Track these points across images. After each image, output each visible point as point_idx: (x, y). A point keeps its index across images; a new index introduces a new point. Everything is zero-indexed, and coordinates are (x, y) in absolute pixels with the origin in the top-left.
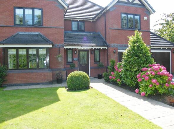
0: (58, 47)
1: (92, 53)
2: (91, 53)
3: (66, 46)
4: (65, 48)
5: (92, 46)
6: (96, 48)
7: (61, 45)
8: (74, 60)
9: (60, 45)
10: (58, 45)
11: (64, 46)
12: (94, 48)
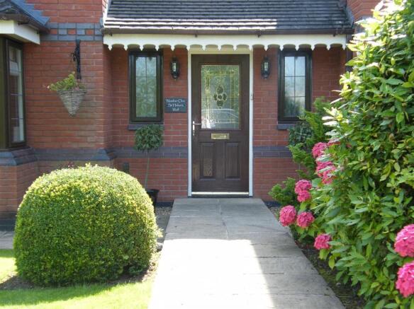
0: (72, 38)
1: (263, 73)
2: (261, 74)
3: (111, 32)
4: (110, 42)
5: (259, 34)
6: (282, 42)
7: (88, 26)
8: (170, 111)
9: (80, 26)
10: (72, 26)
11: (102, 36)
12: (266, 42)
